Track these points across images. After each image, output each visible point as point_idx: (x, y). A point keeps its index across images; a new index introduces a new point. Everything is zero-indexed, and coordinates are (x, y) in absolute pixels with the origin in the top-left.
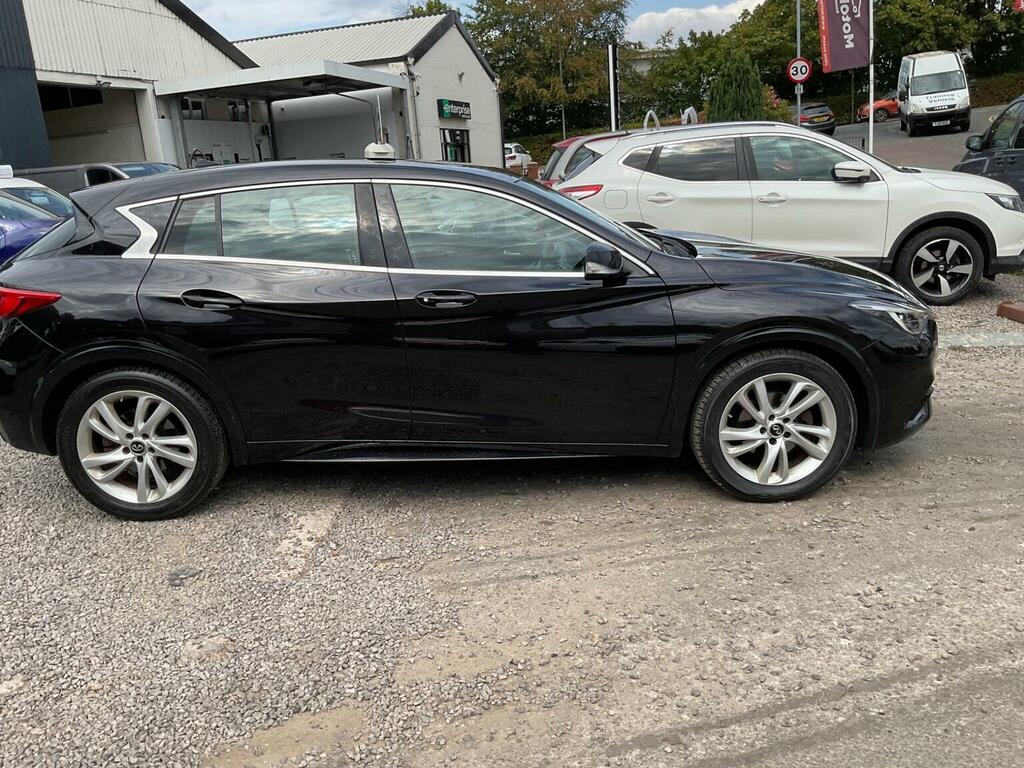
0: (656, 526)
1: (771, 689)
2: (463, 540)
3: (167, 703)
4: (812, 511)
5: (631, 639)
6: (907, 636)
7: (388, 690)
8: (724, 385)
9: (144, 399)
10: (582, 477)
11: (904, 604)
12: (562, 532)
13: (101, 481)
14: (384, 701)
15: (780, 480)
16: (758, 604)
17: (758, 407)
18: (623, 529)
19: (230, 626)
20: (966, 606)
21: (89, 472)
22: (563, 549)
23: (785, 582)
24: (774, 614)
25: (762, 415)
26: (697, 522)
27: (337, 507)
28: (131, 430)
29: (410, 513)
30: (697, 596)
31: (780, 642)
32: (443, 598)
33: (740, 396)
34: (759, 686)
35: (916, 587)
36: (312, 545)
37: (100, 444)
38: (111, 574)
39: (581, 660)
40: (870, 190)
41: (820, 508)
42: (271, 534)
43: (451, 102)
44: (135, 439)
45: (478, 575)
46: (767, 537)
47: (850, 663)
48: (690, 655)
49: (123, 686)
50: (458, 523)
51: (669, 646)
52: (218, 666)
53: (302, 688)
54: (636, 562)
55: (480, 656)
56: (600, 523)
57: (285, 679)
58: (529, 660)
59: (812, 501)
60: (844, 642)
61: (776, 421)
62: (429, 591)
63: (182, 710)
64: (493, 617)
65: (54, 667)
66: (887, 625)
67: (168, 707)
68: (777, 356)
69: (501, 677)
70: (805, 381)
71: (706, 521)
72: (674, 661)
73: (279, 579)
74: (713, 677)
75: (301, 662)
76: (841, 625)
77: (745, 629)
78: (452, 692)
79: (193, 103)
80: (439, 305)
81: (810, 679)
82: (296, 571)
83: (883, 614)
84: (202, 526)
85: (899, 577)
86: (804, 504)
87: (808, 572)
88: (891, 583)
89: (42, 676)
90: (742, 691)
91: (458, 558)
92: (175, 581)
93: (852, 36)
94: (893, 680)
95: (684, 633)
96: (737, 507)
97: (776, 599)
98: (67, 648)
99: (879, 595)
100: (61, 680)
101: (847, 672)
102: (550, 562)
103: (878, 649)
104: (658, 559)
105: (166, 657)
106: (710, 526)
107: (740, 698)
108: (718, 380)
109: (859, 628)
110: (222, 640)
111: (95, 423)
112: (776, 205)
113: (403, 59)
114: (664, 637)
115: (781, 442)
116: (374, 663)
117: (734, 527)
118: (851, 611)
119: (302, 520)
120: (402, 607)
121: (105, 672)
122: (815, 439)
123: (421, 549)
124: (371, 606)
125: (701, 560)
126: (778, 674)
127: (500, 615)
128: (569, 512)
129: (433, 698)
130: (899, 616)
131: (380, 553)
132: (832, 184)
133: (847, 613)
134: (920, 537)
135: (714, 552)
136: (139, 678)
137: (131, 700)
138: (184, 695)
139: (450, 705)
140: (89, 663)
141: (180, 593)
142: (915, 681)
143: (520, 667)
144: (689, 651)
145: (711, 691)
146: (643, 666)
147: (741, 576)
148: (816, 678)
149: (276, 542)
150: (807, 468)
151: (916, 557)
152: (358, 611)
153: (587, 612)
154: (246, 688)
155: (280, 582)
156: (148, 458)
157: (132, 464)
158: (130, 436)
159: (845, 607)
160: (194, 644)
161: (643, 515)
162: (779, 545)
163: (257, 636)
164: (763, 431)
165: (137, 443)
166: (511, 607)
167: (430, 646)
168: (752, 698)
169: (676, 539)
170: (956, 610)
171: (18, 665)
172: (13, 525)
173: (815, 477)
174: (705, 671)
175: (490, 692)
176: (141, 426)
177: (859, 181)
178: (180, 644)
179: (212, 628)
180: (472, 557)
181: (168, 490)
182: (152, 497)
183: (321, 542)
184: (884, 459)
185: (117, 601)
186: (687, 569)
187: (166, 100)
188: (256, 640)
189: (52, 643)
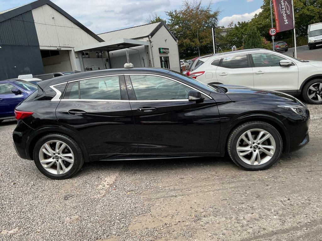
0: (217, 179)
1: (249, 233)
2: (155, 185)
3: (59, 236)
4: (269, 174)
5: (204, 216)
6: (297, 215)
7: (126, 232)
8: (237, 133)
9: (58, 142)
10: (194, 164)
11: (297, 204)
12: (186, 181)
13: (46, 168)
14: (124, 236)
15: (258, 163)
16: (248, 204)
17: (249, 140)
18: (206, 180)
19: (80, 212)
20: (319, 205)
21: (43, 165)
22: (186, 187)
23: (257, 197)
24: (252, 208)
25: (250, 142)
26: (230, 178)
27: (117, 174)
28: (55, 152)
29: (139, 176)
30: (228, 202)
31: (253, 217)
32: (146, 203)
33: (243, 136)
34: (245, 232)
35: (302, 199)
36: (108, 186)
37: (46, 157)
38: (47, 196)
39: (188, 223)
40: (292, 68)
41: (272, 172)
42: (96, 183)
43: (163, 49)
44: (56, 155)
45: (158, 195)
46: (253, 182)
47: (276, 224)
48: (223, 222)
49: (47, 231)
50: (154, 179)
51: (217, 218)
52: (75, 225)
53: (100, 232)
54: (209, 191)
55: (156, 222)
56: (199, 178)
57: (95, 229)
58: (171, 223)
59: (269, 170)
60: (275, 217)
61: (255, 144)
62: (142, 201)
63: (63, 239)
64: (161, 209)
65: (28, 225)
66: (290, 211)
67: (59, 237)
68: (254, 123)
69: (162, 229)
70: (263, 131)
71: (233, 177)
72: (218, 224)
73: (97, 197)
74: (230, 229)
75: (100, 224)
76: (275, 211)
77: (242, 213)
78: (145, 233)
79: (86, 53)
80: (145, 111)
81: (262, 230)
82: (102, 195)
83: (289, 207)
84: (76, 181)
85: (296, 195)
86: (266, 171)
87: (265, 194)
88: (293, 197)
89: (24, 227)
90: (239, 233)
91: (153, 190)
92: (66, 198)
93: (287, 20)
94: (291, 230)
95: (222, 214)
96: (244, 172)
97: (254, 203)
98: (32, 219)
99: (289, 201)
100: (29, 229)
101: (275, 227)
102: (181, 191)
103: (286, 219)
104: (216, 190)
105: (60, 222)
106: (234, 179)
107: (238, 236)
108: (235, 131)
109: (281, 212)
110: (77, 217)
111: (44, 150)
112: (261, 75)
113: (148, 36)
114: (215, 216)
115: (257, 151)
116: (122, 224)
117: (242, 179)
118: (279, 207)
119: (106, 179)
120: (133, 206)
121: (42, 226)
122: (269, 150)
123: (141, 187)
124: (124, 206)
125: (231, 190)
126: (251, 228)
127: (163, 209)
128: (189, 175)
129: (139, 235)
130: (295, 208)
131: (129, 189)
132: (279, 67)
133: (277, 207)
134: (305, 182)
135: (235, 187)
136: (52, 228)
137: (48, 235)
138: (64, 234)
139: (144, 237)
140: (38, 224)
141: (67, 202)
142: (298, 230)
143: (168, 225)
144: (223, 220)
145: (229, 233)
146: (208, 225)
147: (243, 195)
148: (264, 229)
149: (97, 186)
150: (267, 159)
151: (303, 188)
152: (120, 207)
153: (191, 208)
154: (83, 232)
155: (97, 198)
156: (60, 160)
157: (55, 162)
158: (54, 154)
159: (277, 205)
160: (69, 218)
161: (213, 176)
162: (257, 185)
163: (88, 215)
164: (251, 147)
165: (56, 156)
166: (167, 206)
167: (140, 219)
168: (242, 236)
169: (223, 183)
170: (315, 206)
171: (17, 224)
172: (21, 181)
173: (270, 162)
174: (228, 227)
175: (157, 233)
176: (57, 151)
177: (288, 66)
178: (65, 218)
179: (75, 213)
180: (157, 190)
181: (66, 170)
182: (61, 172)
183: (111, 185)
184: (295, 156)
185: (48, 204)
186: (225, 193)
187: (78, 53)
188: (88, 216)
189: (27, 218)
